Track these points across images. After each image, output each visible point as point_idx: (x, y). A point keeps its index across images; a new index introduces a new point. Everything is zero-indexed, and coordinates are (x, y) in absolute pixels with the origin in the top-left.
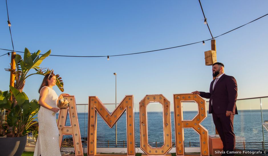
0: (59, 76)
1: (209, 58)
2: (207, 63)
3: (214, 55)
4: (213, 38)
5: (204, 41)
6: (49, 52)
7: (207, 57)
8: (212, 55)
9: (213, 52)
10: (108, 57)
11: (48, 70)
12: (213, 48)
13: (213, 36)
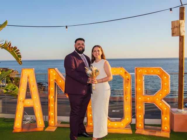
0: (17, 48)
1: (176, 28)
2: (174, 34)
3: (182, 25)
4: (182, 5)
5: (171, 8)
6: (6, 23)
7: (174, 28)
8: (180, 26)
9: (181, 21)
10: (67, 27)
11: (6, 41)
12: (182, 16)
13: (182, 2)
